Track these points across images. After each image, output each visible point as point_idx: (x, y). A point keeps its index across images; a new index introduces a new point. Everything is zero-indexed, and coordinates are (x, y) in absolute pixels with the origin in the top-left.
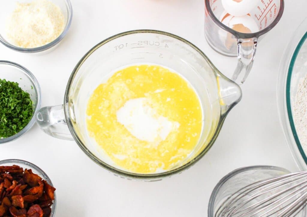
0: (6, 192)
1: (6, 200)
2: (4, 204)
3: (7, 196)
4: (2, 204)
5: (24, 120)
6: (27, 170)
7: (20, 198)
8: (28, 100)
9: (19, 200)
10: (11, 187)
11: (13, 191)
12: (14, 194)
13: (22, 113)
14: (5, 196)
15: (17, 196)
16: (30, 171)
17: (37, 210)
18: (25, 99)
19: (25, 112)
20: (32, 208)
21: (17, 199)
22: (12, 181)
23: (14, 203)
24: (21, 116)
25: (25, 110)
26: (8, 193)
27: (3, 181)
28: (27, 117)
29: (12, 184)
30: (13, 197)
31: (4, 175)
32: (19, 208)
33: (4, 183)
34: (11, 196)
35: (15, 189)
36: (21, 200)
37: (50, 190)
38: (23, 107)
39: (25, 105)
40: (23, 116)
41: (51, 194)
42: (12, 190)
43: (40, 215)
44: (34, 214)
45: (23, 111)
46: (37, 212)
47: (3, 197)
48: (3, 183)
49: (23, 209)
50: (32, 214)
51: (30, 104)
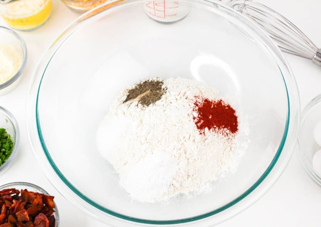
0: (10, 210)
1: (11, 217)
2: (11, 222)
3: (12, 214)
4: (9, 221)
5: (7, 152)
6: (23, 190)
7: (24, 212)
8: (5, 135)
9: (23, 215)
10: (13, 205)
11: (16, 207)
12: (17, 211)
13: (4, 147)
14: (9, 214)
15: (21, 211)
16: (26, 190)
17: (42, 218)
18: (3, 134)
19: (7, 145)
20: (37, 218)
21: (22, 215)
22: (12, 201)
23: (19, 218)
24: (3, 150)
25: (5, 143)
26: (11, 211)
27: (4, 203)
28: (9, 149)
29: (13, 203)
30: (17, 214)
31: (3, 198)
32: (25, 222)
33: (6, 204)
34: (15, 213)
35: (17, 206)
36: (26, 213)
37: (49, 200)
38: (3, 142)
39: (4, 140)
40: (5, 149)
41: (51, 203)
42: (14, 207)
43: (46, 222)
44: (41, 222)
45: (4, 145)
46: (42, 220)
47: (8, 215)
48: (4, 204)
49: (29, 221)
50: (39, 223)
51: (9, 138)
